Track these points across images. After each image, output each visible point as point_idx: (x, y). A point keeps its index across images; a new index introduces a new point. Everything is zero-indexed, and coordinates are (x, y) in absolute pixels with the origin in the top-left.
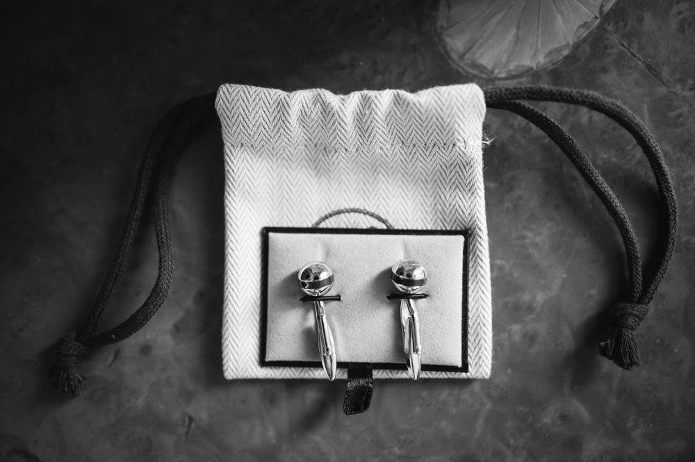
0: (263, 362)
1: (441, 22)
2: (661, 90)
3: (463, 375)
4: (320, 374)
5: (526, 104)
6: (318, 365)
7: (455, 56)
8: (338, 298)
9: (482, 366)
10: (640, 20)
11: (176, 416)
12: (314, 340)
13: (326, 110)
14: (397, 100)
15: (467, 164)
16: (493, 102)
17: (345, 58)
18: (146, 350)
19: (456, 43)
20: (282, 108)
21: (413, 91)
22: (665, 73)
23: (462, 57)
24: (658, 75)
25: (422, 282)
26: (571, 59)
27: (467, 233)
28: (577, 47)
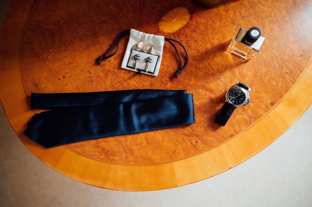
0: (127, 66)
1: (159, 24)
2: (187, 39)
3: (153, 75)
4: (134, 70)
5: (171, 41)
6: (134, 68)
7: (160, 29)
8: (139, 60)
9: (156, 74)
10: (186, 29)
11: (112, 71)
12: (135, 65)
13: (144, 35)
14: (154, 36)
15: (161, 47)
16: (166, 39)
17: (145, 27)
18: (110, 61)
19: (161, 28)
20: (139, 33)
21: (156, 35)
22: (188, 37)
23: (161, 29)
24: (187, 37)
25: (151, 60)
26: (176, 32)
27: (159, 56)
28: (177, 31)
